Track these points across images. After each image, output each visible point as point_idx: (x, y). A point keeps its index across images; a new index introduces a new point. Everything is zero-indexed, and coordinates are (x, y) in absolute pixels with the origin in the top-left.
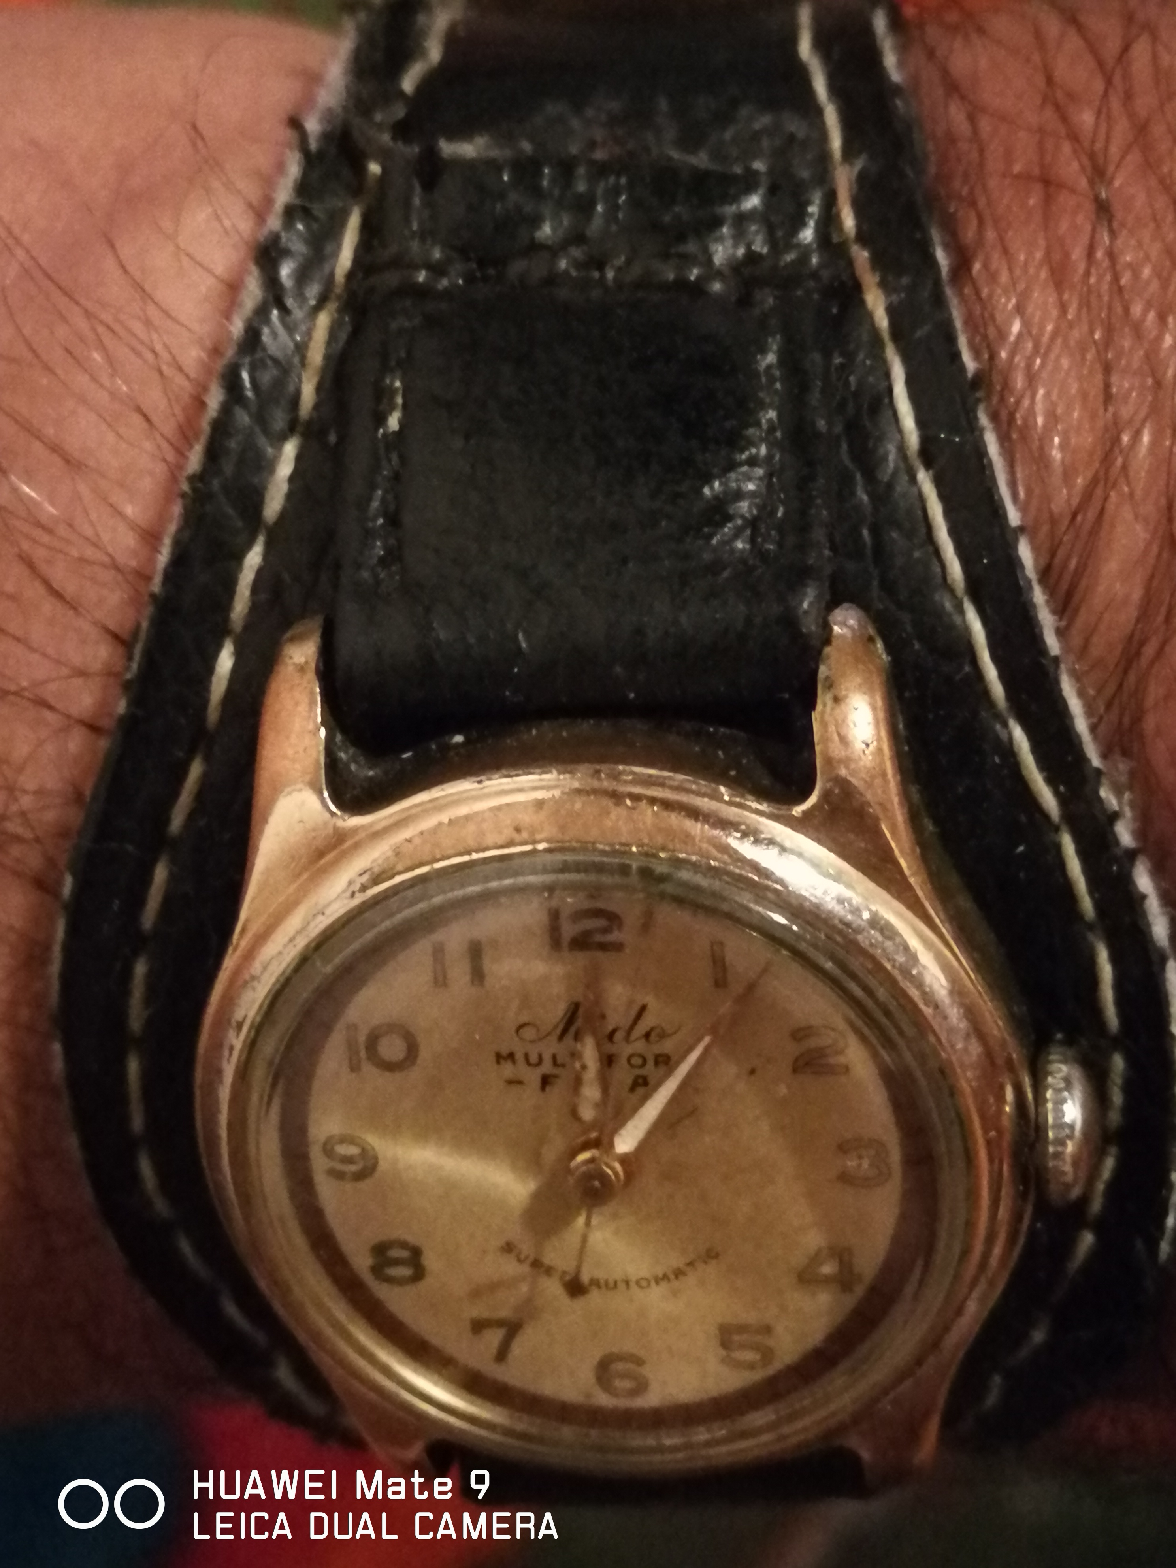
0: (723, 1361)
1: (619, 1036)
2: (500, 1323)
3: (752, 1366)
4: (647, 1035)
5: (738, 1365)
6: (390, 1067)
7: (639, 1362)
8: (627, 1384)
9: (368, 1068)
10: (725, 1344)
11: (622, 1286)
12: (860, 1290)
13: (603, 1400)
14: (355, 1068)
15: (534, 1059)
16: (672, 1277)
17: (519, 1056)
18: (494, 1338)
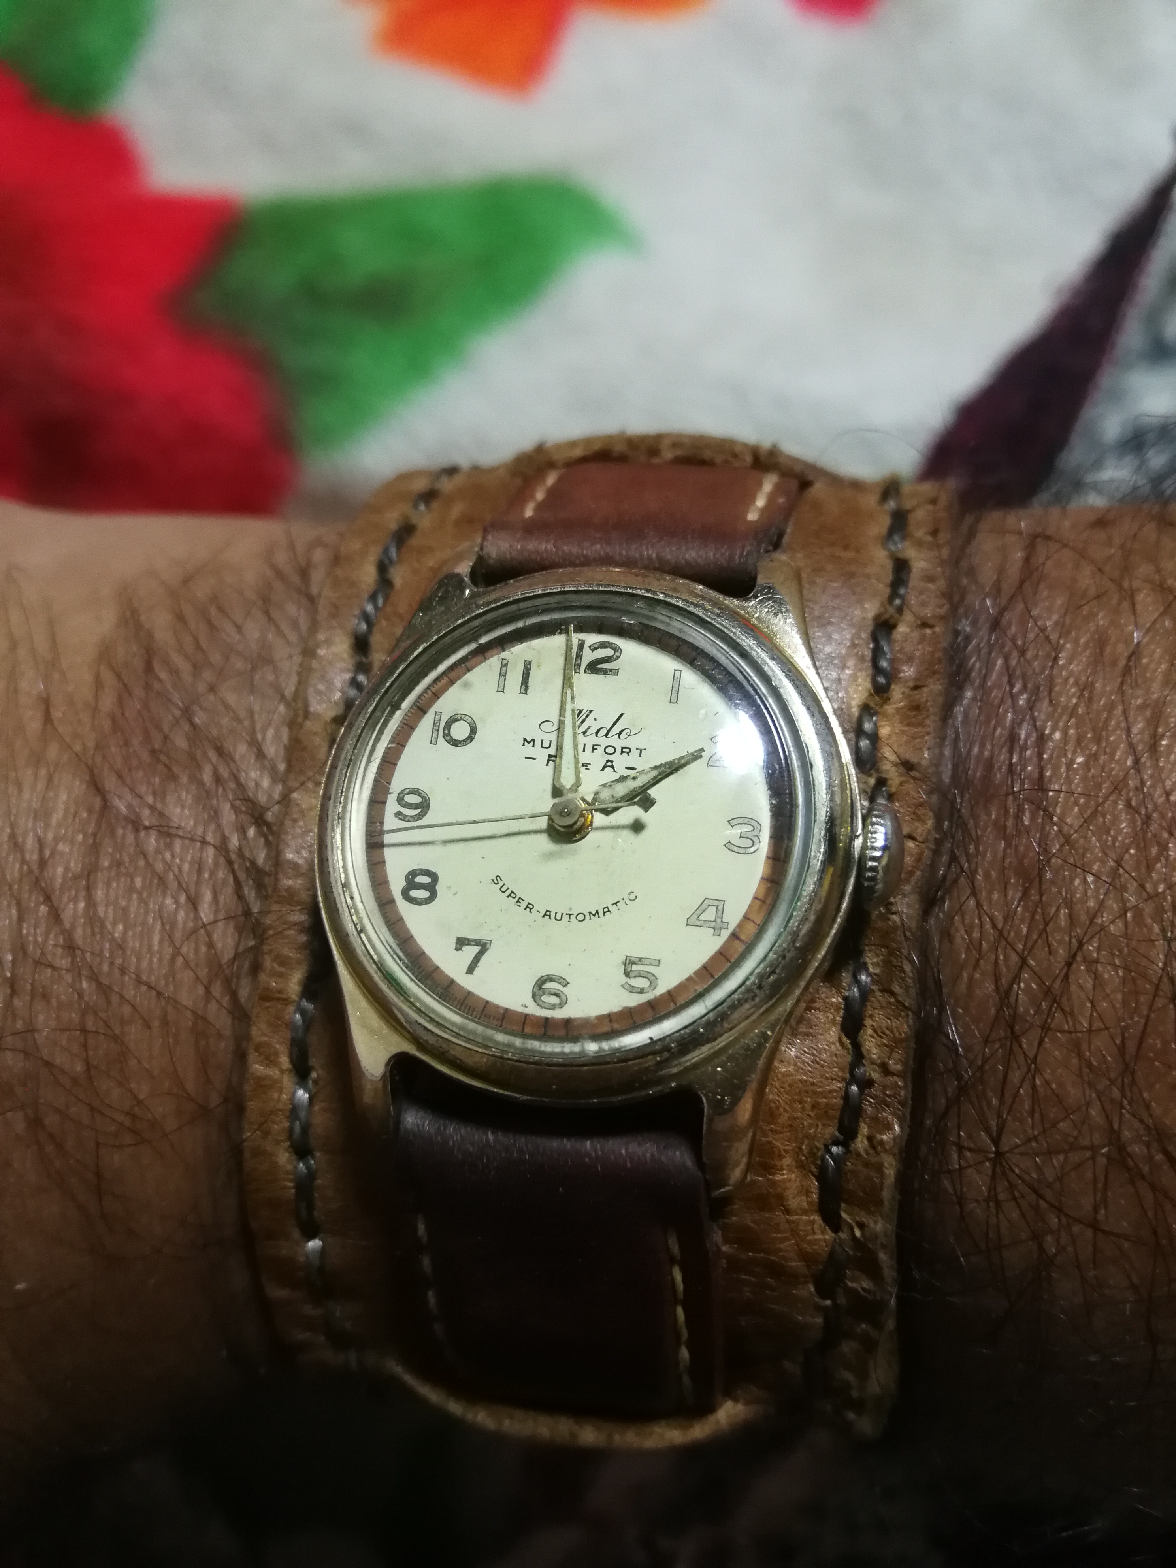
0: (622, 986)
1: (603, 732)
2: (477, 943)
3: (642, 991)
4: (620, 734)
5: (632, 989)
6: (456, 743)
7: (566, 984)
8: (554, 1000)
9: (441, 740)
10: (627, 974)
11: (565, 918)
12: (726, 934)
13: (533, 1009)
14: (433, 742)
15: (546, 744)
16: (601, 913)
17: (538, 743)
18: (471, 951)
